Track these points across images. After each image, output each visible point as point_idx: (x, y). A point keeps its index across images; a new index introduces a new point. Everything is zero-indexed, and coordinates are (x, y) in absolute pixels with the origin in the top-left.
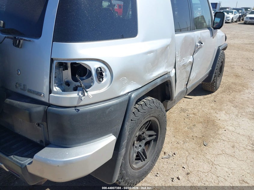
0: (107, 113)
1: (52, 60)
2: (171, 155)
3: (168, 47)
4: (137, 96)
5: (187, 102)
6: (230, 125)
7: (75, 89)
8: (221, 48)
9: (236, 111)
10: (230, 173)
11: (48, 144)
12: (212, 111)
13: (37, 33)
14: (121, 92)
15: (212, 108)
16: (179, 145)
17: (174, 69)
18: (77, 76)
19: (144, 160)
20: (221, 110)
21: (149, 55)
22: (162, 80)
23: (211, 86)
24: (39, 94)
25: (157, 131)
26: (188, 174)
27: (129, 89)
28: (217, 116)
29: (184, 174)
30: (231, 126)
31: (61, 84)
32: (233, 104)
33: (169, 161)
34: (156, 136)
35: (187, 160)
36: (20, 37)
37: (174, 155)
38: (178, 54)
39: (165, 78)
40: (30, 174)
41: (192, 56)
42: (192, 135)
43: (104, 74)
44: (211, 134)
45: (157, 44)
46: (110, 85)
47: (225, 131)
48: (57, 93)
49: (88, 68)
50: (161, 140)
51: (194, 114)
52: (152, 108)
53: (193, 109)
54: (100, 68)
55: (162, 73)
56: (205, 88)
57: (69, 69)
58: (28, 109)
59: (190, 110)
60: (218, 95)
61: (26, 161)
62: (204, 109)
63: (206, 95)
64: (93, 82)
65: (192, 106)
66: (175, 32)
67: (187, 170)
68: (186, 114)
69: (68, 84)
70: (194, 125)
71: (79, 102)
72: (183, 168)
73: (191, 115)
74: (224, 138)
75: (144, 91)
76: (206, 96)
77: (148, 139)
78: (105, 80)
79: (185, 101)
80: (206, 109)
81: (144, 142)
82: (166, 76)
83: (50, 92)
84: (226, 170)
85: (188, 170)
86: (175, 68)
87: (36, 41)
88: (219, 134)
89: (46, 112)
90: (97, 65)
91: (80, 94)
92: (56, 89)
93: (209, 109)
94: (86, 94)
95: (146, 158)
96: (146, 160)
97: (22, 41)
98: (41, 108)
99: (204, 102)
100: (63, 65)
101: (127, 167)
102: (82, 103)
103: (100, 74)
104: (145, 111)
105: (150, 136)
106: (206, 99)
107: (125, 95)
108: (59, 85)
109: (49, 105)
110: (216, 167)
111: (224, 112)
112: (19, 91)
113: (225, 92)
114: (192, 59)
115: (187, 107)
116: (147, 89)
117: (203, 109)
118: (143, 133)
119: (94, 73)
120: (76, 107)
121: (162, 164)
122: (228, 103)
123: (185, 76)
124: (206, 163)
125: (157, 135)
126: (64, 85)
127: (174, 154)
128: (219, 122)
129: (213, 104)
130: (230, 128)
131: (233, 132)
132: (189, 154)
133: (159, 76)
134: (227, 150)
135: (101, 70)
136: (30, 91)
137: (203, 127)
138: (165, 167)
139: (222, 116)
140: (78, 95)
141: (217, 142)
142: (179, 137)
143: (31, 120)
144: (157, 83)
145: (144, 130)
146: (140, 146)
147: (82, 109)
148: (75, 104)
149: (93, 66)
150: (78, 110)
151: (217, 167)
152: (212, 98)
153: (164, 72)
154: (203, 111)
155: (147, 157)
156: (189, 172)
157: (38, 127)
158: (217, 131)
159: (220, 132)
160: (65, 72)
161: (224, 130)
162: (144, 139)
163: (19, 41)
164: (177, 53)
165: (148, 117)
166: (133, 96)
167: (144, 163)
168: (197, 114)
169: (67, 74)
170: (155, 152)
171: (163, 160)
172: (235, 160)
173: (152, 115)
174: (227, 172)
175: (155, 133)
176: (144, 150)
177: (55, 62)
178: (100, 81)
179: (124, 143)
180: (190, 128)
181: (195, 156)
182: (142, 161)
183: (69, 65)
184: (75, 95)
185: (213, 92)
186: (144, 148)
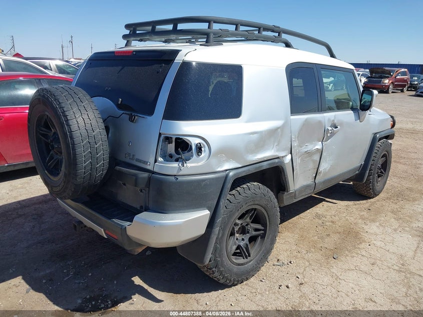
0: (203, 185)
1: (160, 134)
2: (286, 263)
3: (279, 130)
4: (235, 175)
5: (327, 207)
6: (380, 239)
7: (177, 160)
8: (378, 136)
9: (395, 224)
10: (356, 289)
11: (147, 209)
12: (360, 221)
13: (150, 111)
14: (217, 168)
15: (362, 218)
16: (299, 255)
17: (290, 155)
18: (179, 149)
19: (247, 258)
20: (373, 221)
21: (251, 136)
22: (269, 164)
23: (365, 188)
24: (145, 163)
25: (265, 225)
26: (302, 284)
27: (227, 166)
28: (365, 227)
29: (297, 283)
30: (381, 241)
31: (165, 156)
32: (395, 216)
33: (283, 269)
34: (263, 232)
35: (305, 270)
36: (136, 114)
37: (290, 264)
38: (295, 138)
39: (275, 163)
40: (128, 236)
41: (320, 143)
42: (321, 245)
43: (203, 149)
44: (348, 248)
45: (264, 126)
46: (208, 159)
47: (370, 245)
48: (161, 162)
49: (189, 143)
50: (270, 237)
51: (333, 222)
52: (257, 193)
53: (333, 217)
54: (199, 143)
55: (270, 156)
56: (359, 191)
57: (174, 143)
58: (135, 175)
59: (328, 217)
60: (377, 203)
61: (126, 224)
62: (348, 218)
63: (358, 200)
64: (192, 156)
65: (333, 212)
66: (291, 113)
67: (300, 281)
68: (321, 221)
69: (171, 156)
70: (328, 235)
71: (178, 172)
72: (298, 277)
73: (327, 223)
74: (364, 253)
75: (244, 171)
76: (358, 202)
77: (254, 233)
78: (203, 155)
79: (325, 206)
80: (351, 218)
81: (248, 236)
82: (276, 160)
83: (156, 161)
84: (353, 286)
85: (302, 280)
86: (291, 153)
87: (149, 118)
88: (359, 248)
89: (150, 179)
90: (198, 141)
91: (180, 165)
92: (160, 159)
93: (356, 219)
94: (185, 165)
95: (249, 256)
96: (249, 258)
97: (136, 117)
98: (146, 175)
99: (352, 209)
100: (168, 139)
101: (222, 254)
102: (181, 173)
103: (199, 149)
104: (247, 195)
105: (256, 230)
106: (357, 206)
107: (222, 171)
108: (164, 157)
109: (153, 173)
110: (340, 281)
111: (377, 224)
112: (128, 160)
113: (390, 199)
114: (321, 146)
115: (325, 213)
116: (249, 170)
117: (346, 218)
118: (247, 225)
119: (194, 147)
120: (175, 176)
121: (271, 271)
122: (389, 214)
123: (312, 166)
124: (329, 276)
125: (265, 230)
126: (168, 157)
127: (290, 262)
128: (366, 235)
129: (365, 213)
130: (378, 243)
131: (381, 248)
132: (310, 264)
133: (265, 159)
134: (362, 267)
135: (200, 145)
136: (138, 160)
137: (339, 238)
138: (275, 274)
139: (373, 228)
140: (179, 165)
141: (353, 257)
142: (302, 246)
143: (136, 185)
144: (262, 166)
145: (248, 220)
146: (243, 240)
147: (180, 179)
148: (175, 173)
149: (194, 142)
150: (177, 179)
151: (342, 282)
152: (367, 205)
153: (272, 156)
154: (347, 220)
155: (251, 255)
156: (303, 282)
157: (141, 193)
158: (358, 244)
159: (362, 246)
160: (170, 145)
161: (368, 244)
162: (248, 233)
163: (135, 117)
164: (293, 137)
165: (251, 204)
166: (231, 174)
167: (246, 260)
168: (337, 223)
169: (171, 148)
170: (261, 252)
171: (274, 267)
172: (369, 278)
173: (257, 202)
174: (352, 288)
175: (263, 228)
176: (247, 245)
177: (162, 136)
178: (199, 155)
179: (219, 220)
180: (322, 238)
181: (316, 268)
182: (244, 259)
183: (174, 140)
184: (175, 165)
185: (370, 198)
186: (248, 243)
